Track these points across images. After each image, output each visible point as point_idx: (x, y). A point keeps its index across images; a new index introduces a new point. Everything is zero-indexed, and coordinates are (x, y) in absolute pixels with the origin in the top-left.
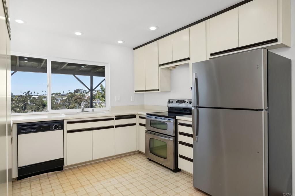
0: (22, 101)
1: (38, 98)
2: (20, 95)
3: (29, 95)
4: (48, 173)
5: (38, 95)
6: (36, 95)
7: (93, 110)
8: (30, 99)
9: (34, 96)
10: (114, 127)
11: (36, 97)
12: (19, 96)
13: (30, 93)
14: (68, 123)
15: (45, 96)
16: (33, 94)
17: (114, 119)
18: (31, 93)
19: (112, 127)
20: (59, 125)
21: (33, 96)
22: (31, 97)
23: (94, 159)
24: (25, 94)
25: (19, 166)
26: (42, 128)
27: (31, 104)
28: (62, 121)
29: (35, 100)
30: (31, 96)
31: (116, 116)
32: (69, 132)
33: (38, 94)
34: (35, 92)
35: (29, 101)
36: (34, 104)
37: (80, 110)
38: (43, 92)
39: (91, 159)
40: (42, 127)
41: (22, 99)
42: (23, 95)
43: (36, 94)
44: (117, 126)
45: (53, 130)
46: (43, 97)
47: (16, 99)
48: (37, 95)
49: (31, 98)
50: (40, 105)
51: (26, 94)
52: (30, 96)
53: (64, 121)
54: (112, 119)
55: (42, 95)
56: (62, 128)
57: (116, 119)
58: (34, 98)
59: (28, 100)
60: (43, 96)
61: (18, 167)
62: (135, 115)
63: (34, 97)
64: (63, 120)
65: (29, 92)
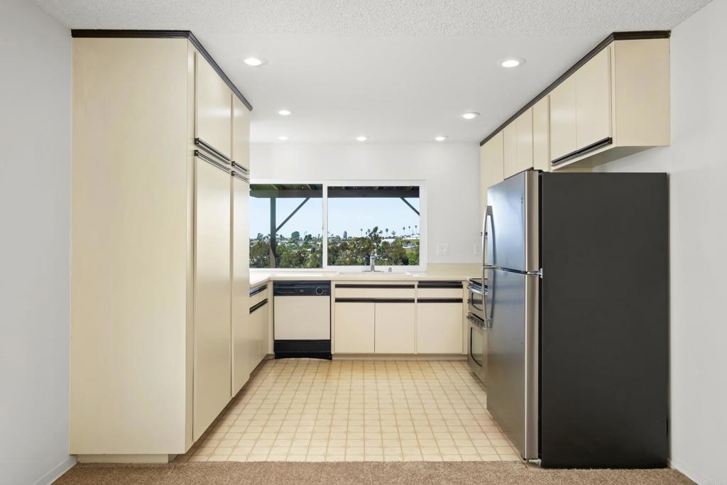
0: (364, 250)
1: (394, 243)
2: (360, 237)
3: (375, 236)
4: (312, 359)
5: (393, 238)
6: (390, 238)
7: (390, 270)
8: (378, 246)
9: (387, 238)
10: (416, 301)
11: (391, 241)
12: (357, 239)
13: (378, 231)
14: (337, 286)
15: (409, 239)
16: (384, 235)
17: (416, 287)
18: (381, 232)
19: (412, 301)
20: (324, 289)
21: (383, 238)
22: (380, 242)
23: (377, 352)
24: (368, 234)
25: (275, 339)
26: (302, 291)
27: (379, 257)
28: (328, 283)
29: (387, 248)
30: (381, 238)
31: (420, 282)
32: (338, 300)
33: (394, 233)
34: (387, 230)
35: (375, 250)
36: (384, 258)
37: (368, 268)
38: (404, 228)
39: (371, 351)
40: (302, 289)
41: (364, 246)
42: (365, 236)
43: (390, 234)
44: (420, 301)
45: (316, 295)
46: (405, 241)
47: (352, 246)
48: (392, 236)
49: (380, 245)
50: (397, 261)
51: (370, 235)
52: (377, 239)
53: (332, 282)
54: (412, 287)
55: (403, 237)
56: (328, 293)
57: (419, 287)
58: (385, 243)
59: (374, 248)
60: (404, 239)
61: (275, 341)
62: (461, 283)
63: (386, 240)
64: (330, 281)
65: (376, 229)
